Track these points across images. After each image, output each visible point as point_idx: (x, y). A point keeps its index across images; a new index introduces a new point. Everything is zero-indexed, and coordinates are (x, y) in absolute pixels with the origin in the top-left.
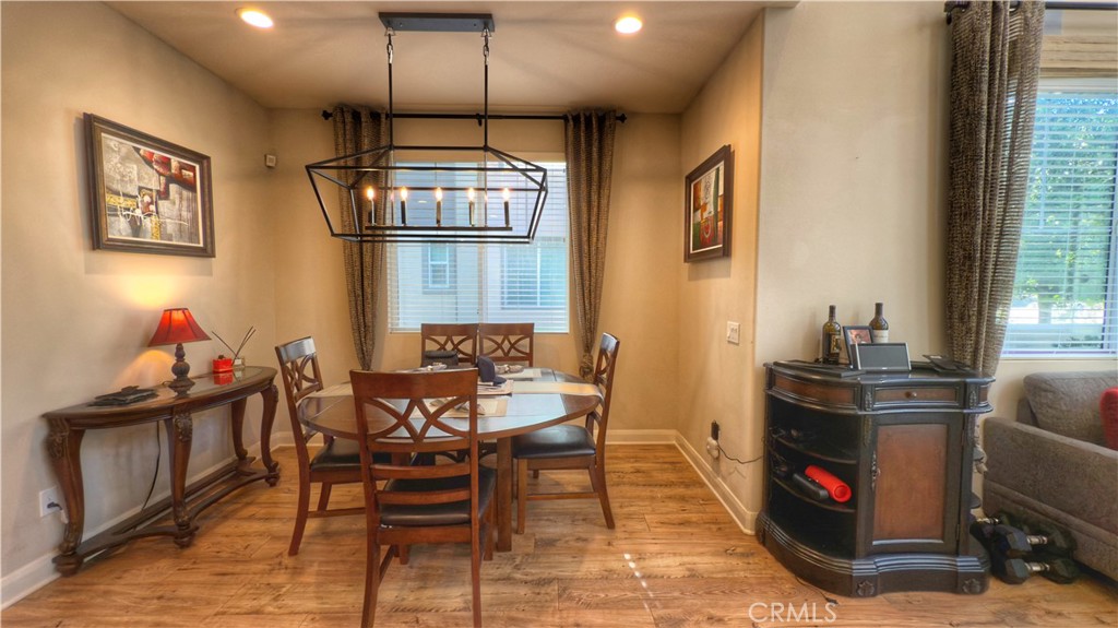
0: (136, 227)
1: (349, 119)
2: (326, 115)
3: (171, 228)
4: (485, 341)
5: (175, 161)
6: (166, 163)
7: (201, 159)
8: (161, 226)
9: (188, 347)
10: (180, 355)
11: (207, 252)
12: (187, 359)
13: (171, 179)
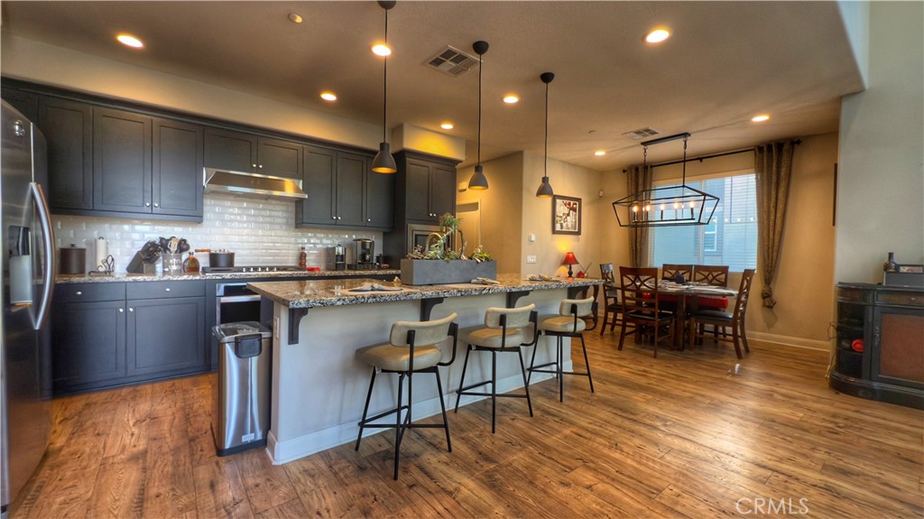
0: (562, 227)
1: (634, 171)
2: (624, 171)
3: (570, 226)
4: (697, 274)
5: (572, 203)
6: (569, 204)
7: (579, 200)
8: (567, 225)
9: (573, 266)
10: (570, 268)
11: (578, 233)
12: (573, 270)
13: (571, 209)
